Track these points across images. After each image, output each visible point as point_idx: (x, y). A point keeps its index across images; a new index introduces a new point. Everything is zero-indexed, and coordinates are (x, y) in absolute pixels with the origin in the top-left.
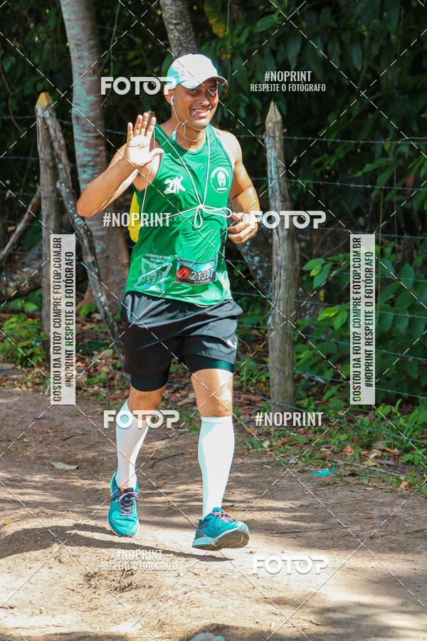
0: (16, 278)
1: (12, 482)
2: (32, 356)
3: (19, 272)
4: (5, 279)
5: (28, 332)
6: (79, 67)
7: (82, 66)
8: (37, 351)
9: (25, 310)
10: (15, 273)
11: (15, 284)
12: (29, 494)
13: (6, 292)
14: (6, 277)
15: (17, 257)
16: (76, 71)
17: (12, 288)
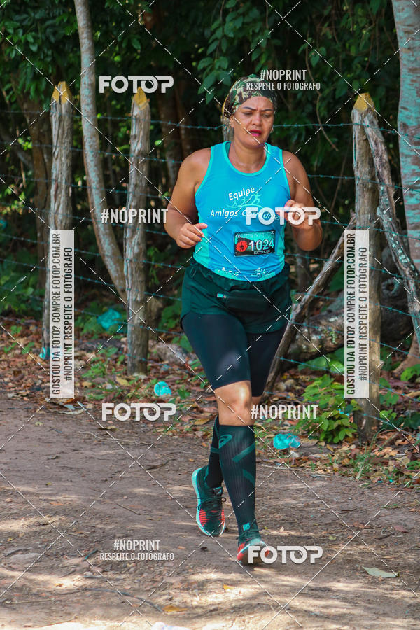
0: (320, 330)
1: (314, 592)
2: (339, 428)
3: (323, 322)
4: (306, 330)
5: (336, 399)
6: (408, 61)
7: (413, 59)
8: (347, 422)
9: (331, 371)
10: (320, 323)
11: (319, 337)
12: (336, 607)
13: (308, 348)
14: (308, 328)
15: (321, 303)
16: (405, 65)
17: (315, 343)
